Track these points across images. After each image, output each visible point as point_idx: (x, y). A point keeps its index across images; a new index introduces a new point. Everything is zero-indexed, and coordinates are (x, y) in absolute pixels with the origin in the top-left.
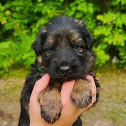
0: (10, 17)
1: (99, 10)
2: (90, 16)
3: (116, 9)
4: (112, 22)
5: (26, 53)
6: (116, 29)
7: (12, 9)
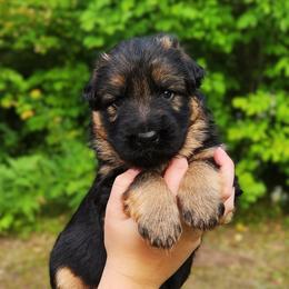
0: (40, 104)
1: (237, 87)
2: (218, 100)
3: (275, 84)
4: (267, 113)
5: (74, 179)
6: (278, 126)
7: (46, 87)
